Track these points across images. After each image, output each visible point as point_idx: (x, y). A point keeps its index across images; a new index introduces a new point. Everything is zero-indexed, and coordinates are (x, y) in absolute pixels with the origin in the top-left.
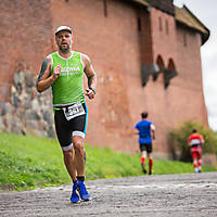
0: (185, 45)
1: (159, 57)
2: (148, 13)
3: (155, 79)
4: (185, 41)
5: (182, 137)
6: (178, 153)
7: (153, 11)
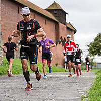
1: (61, 37)
2: (58, 24)
3: (60, 43)
7: (60, 23)
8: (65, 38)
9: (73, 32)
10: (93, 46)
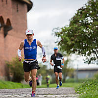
8: (8, 20)
9: (26, 6)
10: (69, 35)
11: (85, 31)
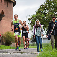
0: (8, 6)
4: (7, 4)
5: (6, 37)
6: (4, 42)
8: (2, 11)
9: (12, 4)
11: (44, 17)
